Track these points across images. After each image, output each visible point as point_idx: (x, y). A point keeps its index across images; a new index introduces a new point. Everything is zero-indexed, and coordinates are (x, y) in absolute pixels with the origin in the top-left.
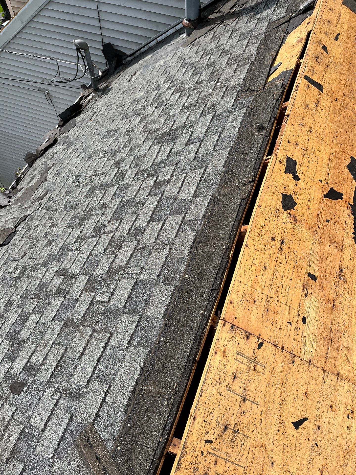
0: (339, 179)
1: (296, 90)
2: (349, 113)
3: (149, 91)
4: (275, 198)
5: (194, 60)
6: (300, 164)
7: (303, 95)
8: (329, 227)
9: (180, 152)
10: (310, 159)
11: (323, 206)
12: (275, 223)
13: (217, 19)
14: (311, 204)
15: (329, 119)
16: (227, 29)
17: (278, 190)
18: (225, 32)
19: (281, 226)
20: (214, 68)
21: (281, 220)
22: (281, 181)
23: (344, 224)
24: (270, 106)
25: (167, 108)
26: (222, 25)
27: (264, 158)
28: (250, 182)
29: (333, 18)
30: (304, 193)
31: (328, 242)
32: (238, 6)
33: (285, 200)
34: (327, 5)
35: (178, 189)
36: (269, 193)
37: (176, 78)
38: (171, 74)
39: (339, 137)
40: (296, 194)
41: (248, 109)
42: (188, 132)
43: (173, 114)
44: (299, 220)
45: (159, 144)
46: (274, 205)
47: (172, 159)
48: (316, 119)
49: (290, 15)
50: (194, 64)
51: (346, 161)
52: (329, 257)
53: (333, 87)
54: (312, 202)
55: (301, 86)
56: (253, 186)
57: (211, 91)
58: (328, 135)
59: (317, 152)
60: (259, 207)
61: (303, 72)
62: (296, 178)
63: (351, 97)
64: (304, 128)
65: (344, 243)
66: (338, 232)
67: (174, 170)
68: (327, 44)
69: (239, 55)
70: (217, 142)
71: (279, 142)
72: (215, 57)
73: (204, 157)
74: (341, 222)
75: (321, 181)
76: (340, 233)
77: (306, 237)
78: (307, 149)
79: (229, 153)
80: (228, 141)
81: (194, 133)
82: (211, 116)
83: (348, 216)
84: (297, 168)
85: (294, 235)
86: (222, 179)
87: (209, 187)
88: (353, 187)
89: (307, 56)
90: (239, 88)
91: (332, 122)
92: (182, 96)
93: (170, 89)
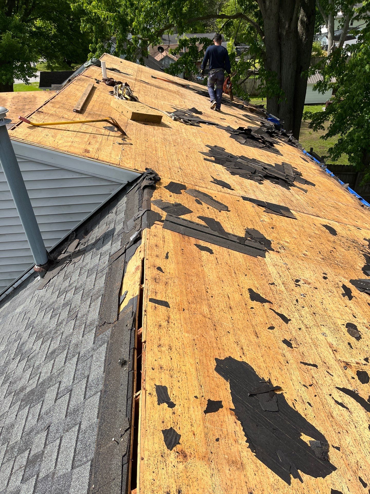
0: (212, 386)
1: (145, 315)
2: (199, 317)
3: (10, 343)
4: (156, 440)
5: (51, 301)
6: (171, 387)
7: (153, 317)
8: (221, 447)
9: (50, 411)
10: (178, 377)
11: (208, 424)
12: (164, 471)
13: (65, 259)
14: (195, 428)
15: (183, 331)
16: (76, 266)
17: (157, 429)
18: (75, 270)
19: (172, 472)
20: (71, 306)
21: (170, 464)
22: (157, 415)
23: (234, 435)
24: (126, 337)
25: (31, 359)
26: (71, 264)
27: (134, 396)
28: (126, 431)
29: (159, 242)
30: (184, 419)
31: (226, 466)
32: (82, 244)
33: (168, 437)
34: (151, 233)
35: (54, 461)
36: (149, 437)
37: (36, 323)
38: (31, 319)
39: (197, 344)
40: (176, 424)
41: (108, 344)
42: (56, 384)
43: (38, 365)
44: (188, 454)
45: (26, 406)
46: (157, 449)
47: (43, 422)
48: (171, 335)
49: (125, 246)
50: (51, 305)
51: (213, 365)
52: (234, 484)
53: (177, 300)
54: (195, 425)
55: (149, 310)
56: (130, 434)
57: (71, 330)
58: (188, 346)
59: (183, 368)
60: (142, 459)
61: (147, 297)
62: (172, 405)
63: (195, 302)
64: (163, 349)
65: (242, 459)
66: (232, 447)
67: (47, 436)
68: (160, 264)
69: (91, 290)
70: (86, 388)
71: (143, 373)
72: (70, 295)
73: (76, 411)
74: (231, 434)
75: (196, 397)
76: (235, 449)
77: (203, 472)
78: (173, 368)
79: (100, 399)
80: (96, 384)
81: (62, 383)
82: (75, 359)
83: (235, 424)
84: (169, 393)
85: (189, 476)
86: (98, 435)
87: (87, 449)
88: (228, 390)
89: (147, 281)
90: (97, 323)
91: (187, 332)
92: (45, 342)
93: (32, 336)
